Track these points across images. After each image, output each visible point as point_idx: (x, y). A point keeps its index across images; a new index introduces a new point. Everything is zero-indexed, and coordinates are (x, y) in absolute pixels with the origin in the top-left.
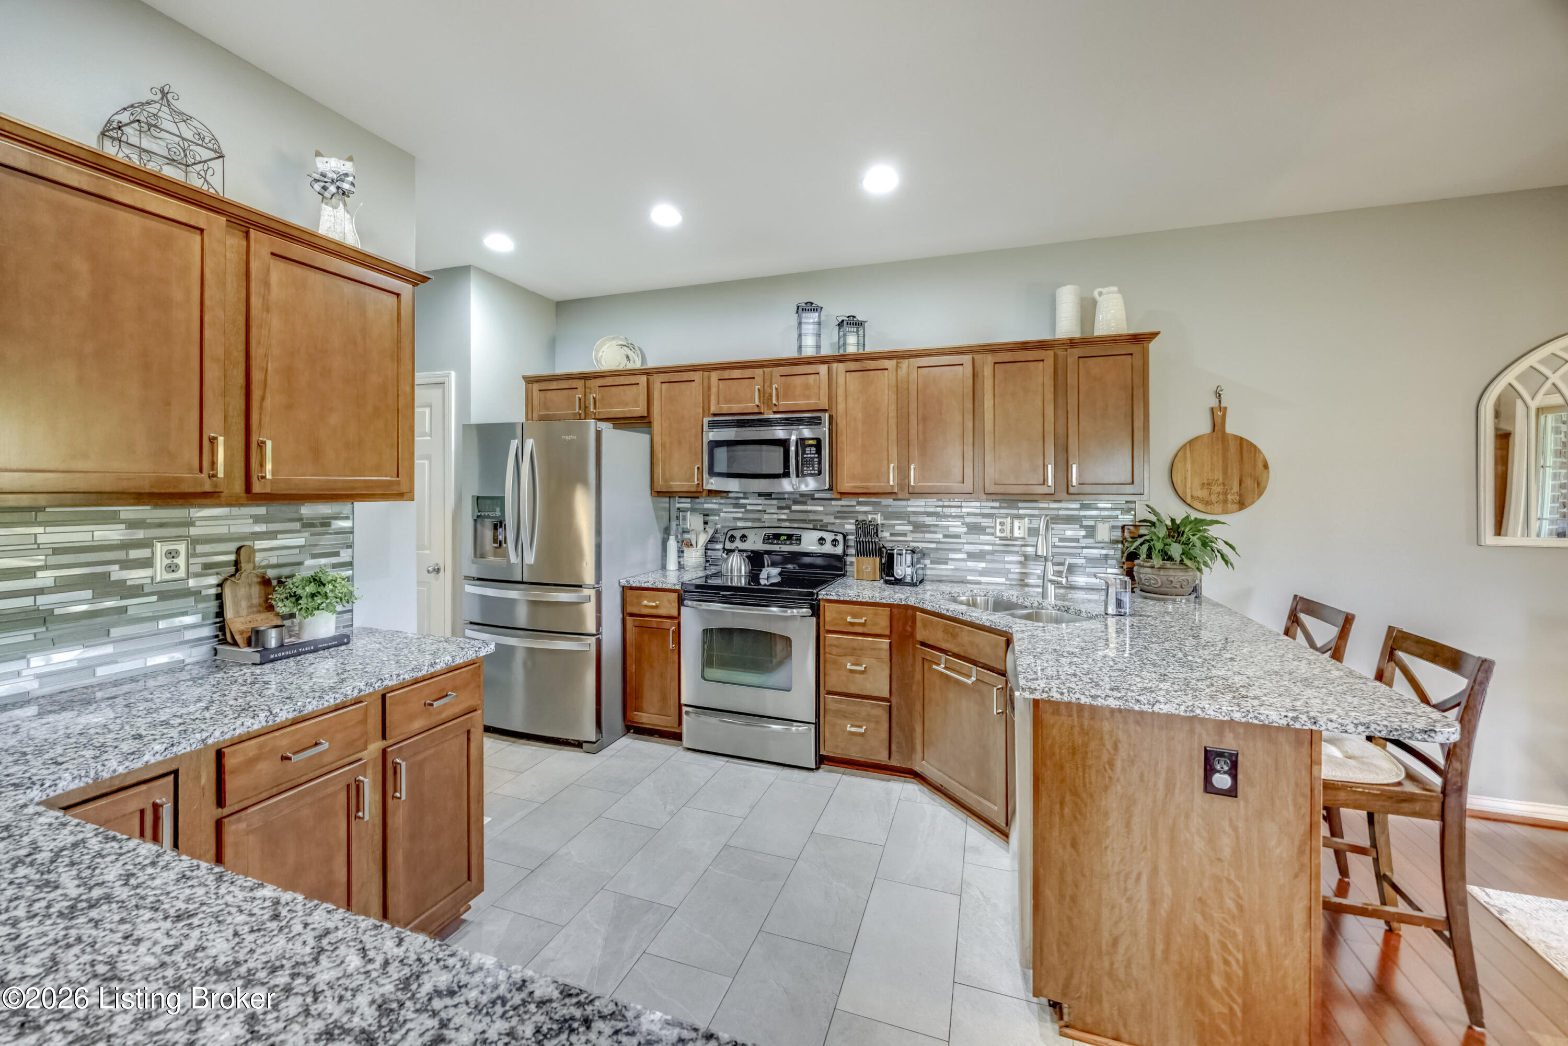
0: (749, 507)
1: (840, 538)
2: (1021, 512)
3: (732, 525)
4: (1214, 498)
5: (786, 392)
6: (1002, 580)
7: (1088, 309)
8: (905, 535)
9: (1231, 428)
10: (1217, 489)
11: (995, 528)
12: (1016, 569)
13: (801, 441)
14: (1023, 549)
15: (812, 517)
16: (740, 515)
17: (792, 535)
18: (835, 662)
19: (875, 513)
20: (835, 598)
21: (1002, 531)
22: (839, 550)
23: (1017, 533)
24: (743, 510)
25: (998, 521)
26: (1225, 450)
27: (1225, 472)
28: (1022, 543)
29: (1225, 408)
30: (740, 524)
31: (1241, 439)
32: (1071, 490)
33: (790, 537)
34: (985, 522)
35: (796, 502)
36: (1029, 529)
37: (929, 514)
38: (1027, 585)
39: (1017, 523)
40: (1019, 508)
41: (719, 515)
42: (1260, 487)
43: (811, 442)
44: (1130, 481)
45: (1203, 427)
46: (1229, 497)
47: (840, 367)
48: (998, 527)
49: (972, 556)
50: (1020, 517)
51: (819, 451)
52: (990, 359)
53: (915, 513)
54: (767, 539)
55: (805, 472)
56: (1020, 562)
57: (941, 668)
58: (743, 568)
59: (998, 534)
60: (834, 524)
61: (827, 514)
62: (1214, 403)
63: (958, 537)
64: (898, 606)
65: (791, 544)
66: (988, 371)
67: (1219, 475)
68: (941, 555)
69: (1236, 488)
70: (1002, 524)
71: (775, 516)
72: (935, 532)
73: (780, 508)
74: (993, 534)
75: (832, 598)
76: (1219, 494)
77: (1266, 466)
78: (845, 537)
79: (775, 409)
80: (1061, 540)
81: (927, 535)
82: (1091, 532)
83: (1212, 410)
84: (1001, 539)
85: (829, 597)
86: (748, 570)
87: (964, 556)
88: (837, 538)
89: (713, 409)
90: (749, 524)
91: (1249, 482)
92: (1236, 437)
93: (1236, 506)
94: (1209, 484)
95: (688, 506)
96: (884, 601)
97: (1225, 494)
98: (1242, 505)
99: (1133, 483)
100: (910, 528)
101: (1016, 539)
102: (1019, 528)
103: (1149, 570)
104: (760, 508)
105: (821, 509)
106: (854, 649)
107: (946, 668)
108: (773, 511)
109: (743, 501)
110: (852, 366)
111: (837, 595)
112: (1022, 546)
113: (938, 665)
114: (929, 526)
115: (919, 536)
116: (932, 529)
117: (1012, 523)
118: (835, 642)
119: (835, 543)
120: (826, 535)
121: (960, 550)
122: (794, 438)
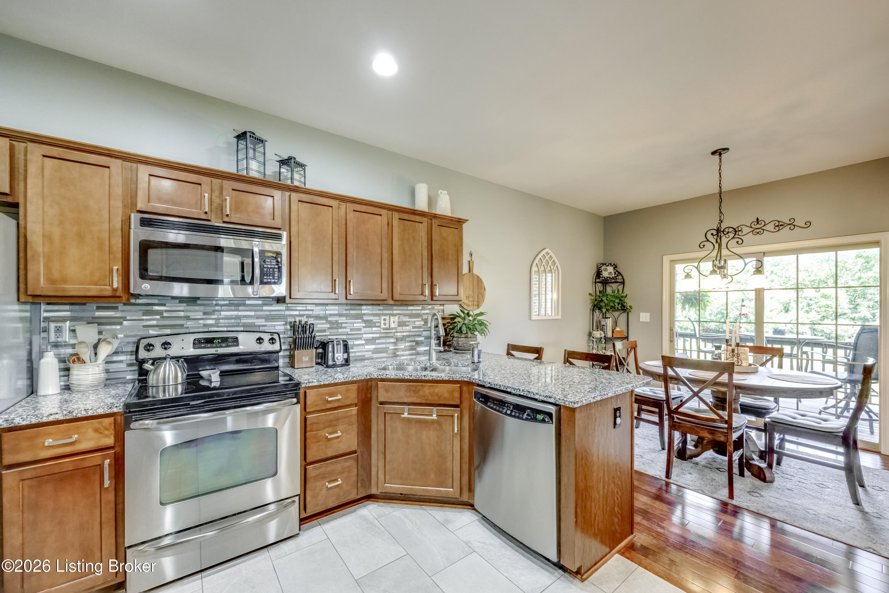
0: (165, 314)
1: (276, 337)
2: (395, 312)
3: (143, 333)
4: (470, 303)
5: (238, 207)
6: (384, 355)
8: (324, 331)
10: (471, 299)
11: (380, 322)
12: (392, 347)
13: (262, 253)
14: (396, 334)
15: (243, 321)
16: (154, 323)
17: (228, 338)
18: (315, 436)
19: (301, 315)
20: (317, 384)
21: (385, 324)
22: (276, 347)
23: (392, 325)
24: (158, 317)
25: (383, 318)
26: (473, 281)
27: (473, 292)
28: (395, 331)
29: (473, 262)
30: (152, 332)
31: (478, 277)
32: (435, 298)
33: (225, 340)
34: (375, 319)
36: (399, 322)
37: (340, 315)
38: (397, 356)
39: (392, 319)
40: (393, 310)
41: (121, 324)
42: (483, 299)
43: (270, 254)
44: (456, 294)
45: (466, 270)
46: (475, 303)
48: (383, 322)
49: (367, 341)
50: (394, 315)
51: (279, 264)
52: (397, 215)
53: (331, 315)
54: (197, 343)
55: (265, 280)
56: (394, 343)
57: (406, 415)
58: (179, 374)
59: (383, 326)
60: (265, 326)
61: (257, 318)
62: (470, 258)
63: (360, 329)
64: (362, 381)
65: (228, 346)
66: (395, 223)
67: (471, 293)
69: (476, 300)
70: (385, 320)
71: (201, 322)
72: (345, 328)
73: (205, 313)
74: (379, 327)
75: (313, 384)
76: (471, 301)
77: (485, 289)
78: (279, 335)
79: (226, 219)
80: (414, 328)
81: (340, 330)
82: (426, 322)
83: (469, 261)
84: (384, 329)
85: (311, 385)
86: (185, 375)
87: (363, 342)
88: (274, 337)
89: (140, 206)
90: (168, 331)
91: (480, 296)
92: (476, 275)
93: (476, 307)
94: (468, 297)
95: (68, 314)
96: (355, 379)
97: (473, 301)
98: (479, 306)
99: (458, 295)
100: (328, 326)
101: (392, 329)
102: (394, 323)
103: (464, 339)
104: (182, 314)
105: (252, 313)
106: (331, 421)
107: (409, 414)
108: (199, 317)
109: (156, 308)
110: (302, 197)
111: (318, 381)
112: (395, 332)
113: (403, 414)
114: (342, 323)
116: (344, 325)
117: (390, 319)
118: (315, 421)
119: (272, 341)
120: (262, 335)
121: (361, 338)
122: (256, 250)
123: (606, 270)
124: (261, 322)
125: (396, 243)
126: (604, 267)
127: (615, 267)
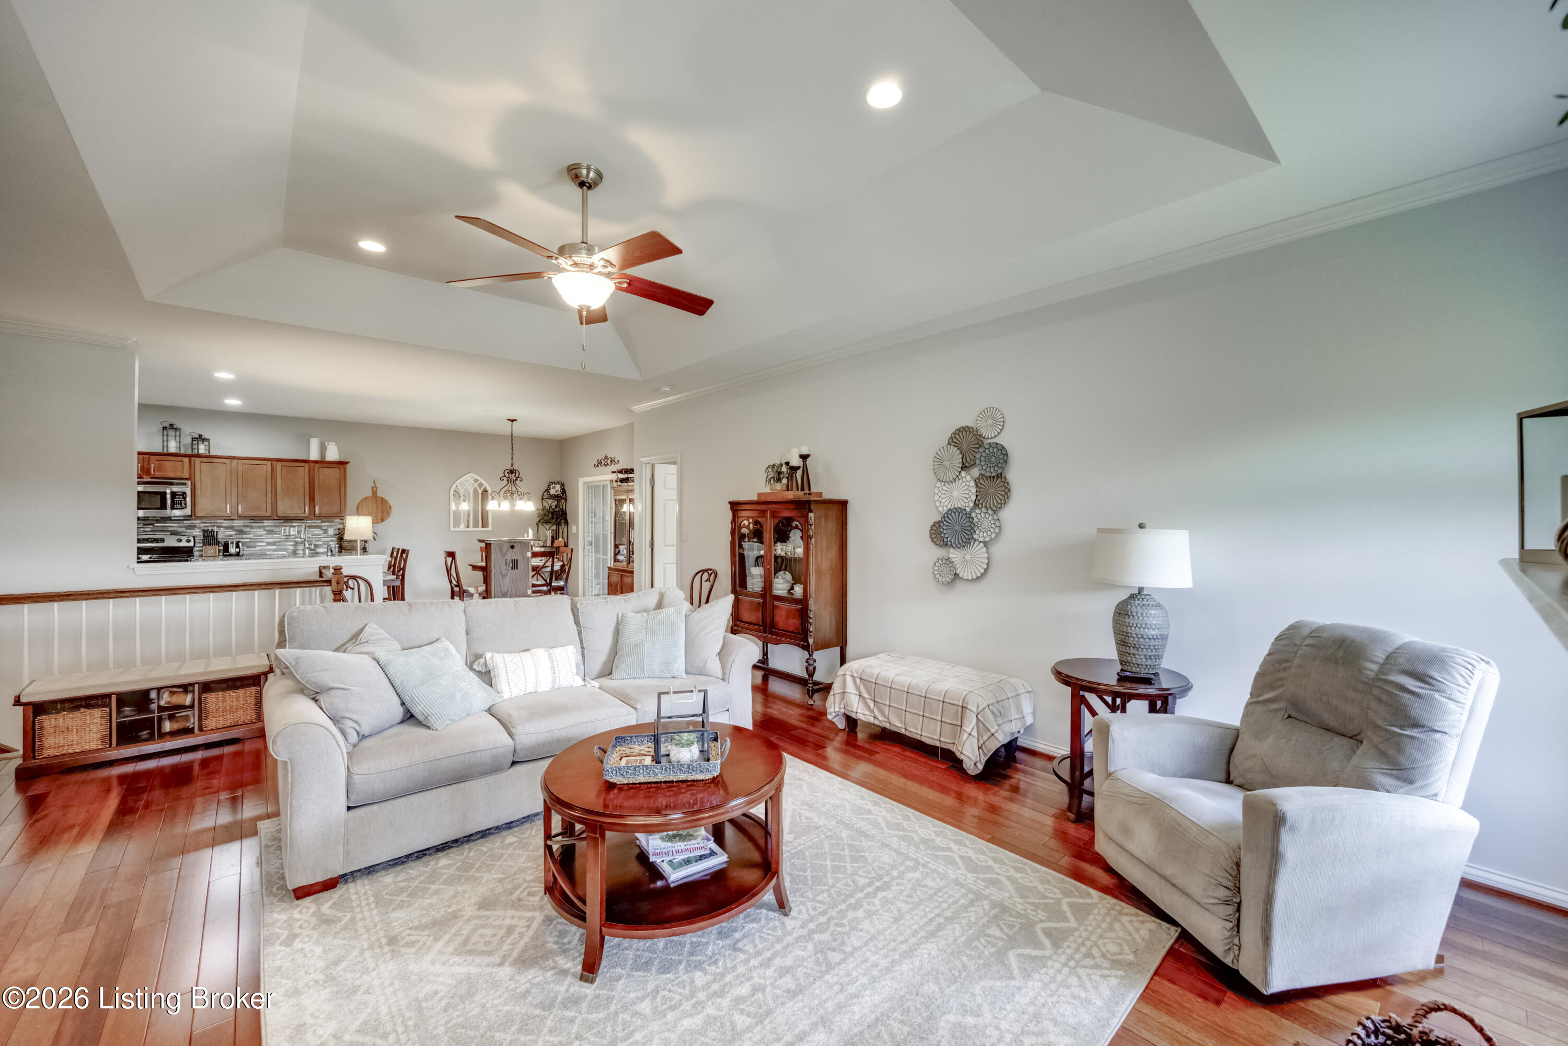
1: (191, 539)
2: (294, 524)
5: (159, 468)
6: (285, 553)
7: (323, 449)
8: (231, 536)
9: (379, 494)
10: (374, 515)
11: (280, 531)
12: (292, 548)
13: (174, 494)
14: (295, 539)
15: (170, 529)
17: (158, 538)
19: (214, 526)
21: (285, 533)
22: (191, 544)
23: (292, 533)
25: (282, 528)
26: (377, 501)
27: (377, 508)
28: (295, 537)
29: (377, 489)
31: (382, 498)
32: (316, 515)
34: (276, 529)
35: (157, 521)
36: (298, 531)
37: (245, 526)
39: (292, 529)
40: (292, 523)
42: (388, 514)
43: (179, 493)
44: (338, 512)
45: (369, 493)
47: (198, 460)
49: (269, 544)
50: (294, 526)
51: (185, 498)
52: (280, 464)
53: (237, 526)
55: (175, 507)
56: (293, 545)
59: (282, 534)
60: (185, 532)
61: (182, 527)
62: (373, 485)
63: (262, 535)
65: (158, 543)
66: (279, 468)
67: (375, 510)
68: (252, 544)
69: (381, 515)
70: (284, 530)
72: (249, 534)
74: (280, 534)
77: (391, 507)
78: (194, 537)
79: (152, 476)
80: (313, 535)
81: (244, 536)
82: (326, 531)
83: (372, 488)
84: (284, 536)
91: (384, 512)
92: (380, 497)
93: (380, 521)
94: (371, 513)
97: (378, 516)
98: (382, 520)
99: (341, 513)
100: (234, 533)
101: (292, 535)
102: (293, 531)
110: (205, 460)
114: (245, 532)
115: (240, 536)
116: (247, 533)
117: (289, 529)
119: (189, 541)
120: (181, 537)
121: (263, 542)
122: (168, 491)
123: (554, 488)
124: (184, 530)
125: (279, 481)
126: (553, 485)
127: (562, 485)
